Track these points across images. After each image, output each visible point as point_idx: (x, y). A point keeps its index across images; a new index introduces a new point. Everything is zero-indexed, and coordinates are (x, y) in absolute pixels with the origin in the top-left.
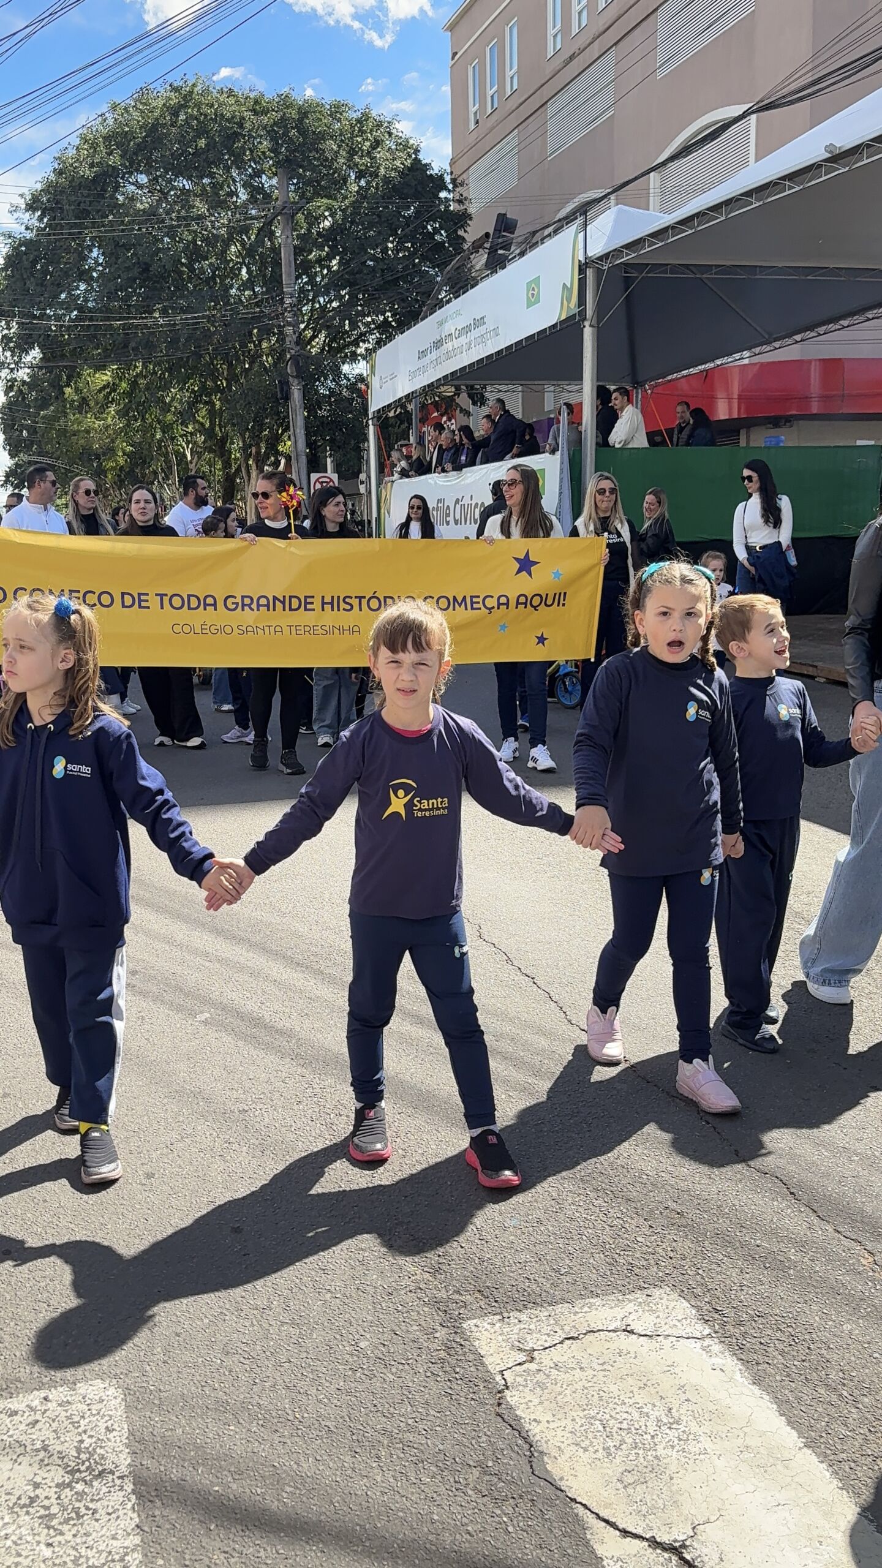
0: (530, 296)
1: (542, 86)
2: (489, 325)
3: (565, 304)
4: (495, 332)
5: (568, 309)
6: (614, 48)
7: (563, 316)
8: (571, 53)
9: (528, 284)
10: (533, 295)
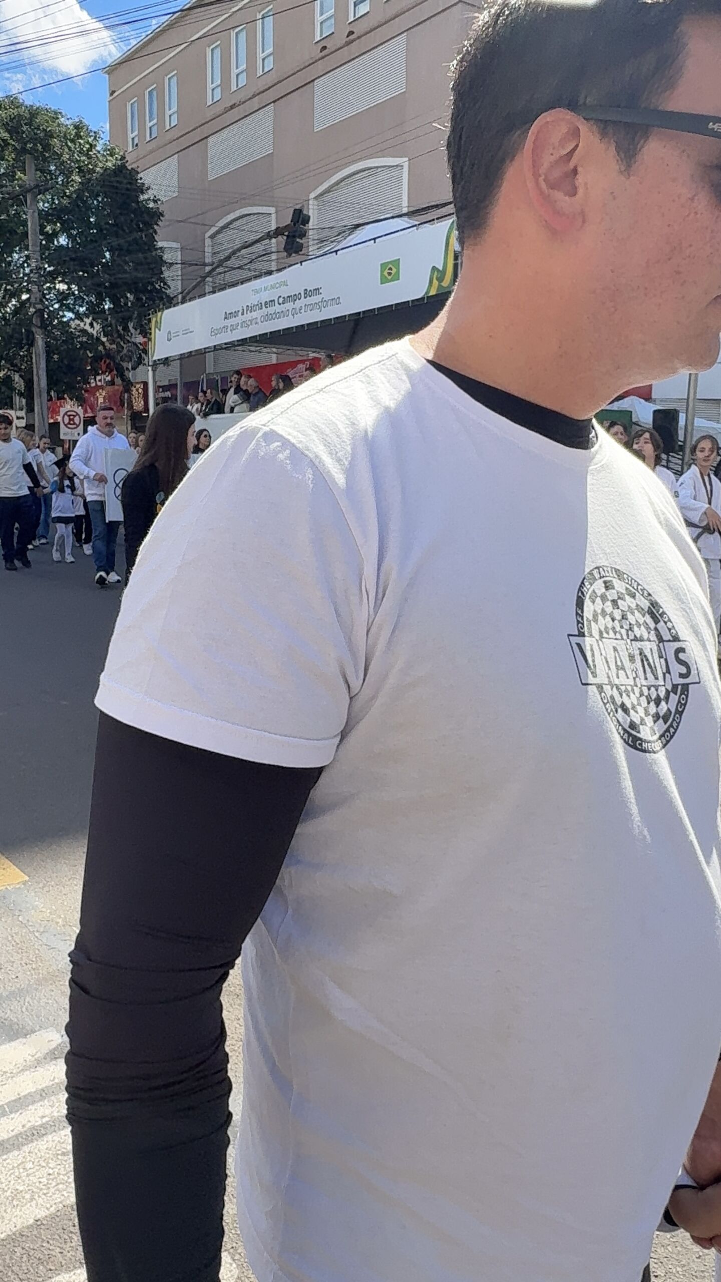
0: (385, 273)
1: (203, 125)
2: (325, 295)
3: (435, 282)
4: (336, 301)
5: (440, 286)
6: (272, 104)
7: (433, 292)
8: (232, 103)
9: (382, 265)
10: (390, 274)
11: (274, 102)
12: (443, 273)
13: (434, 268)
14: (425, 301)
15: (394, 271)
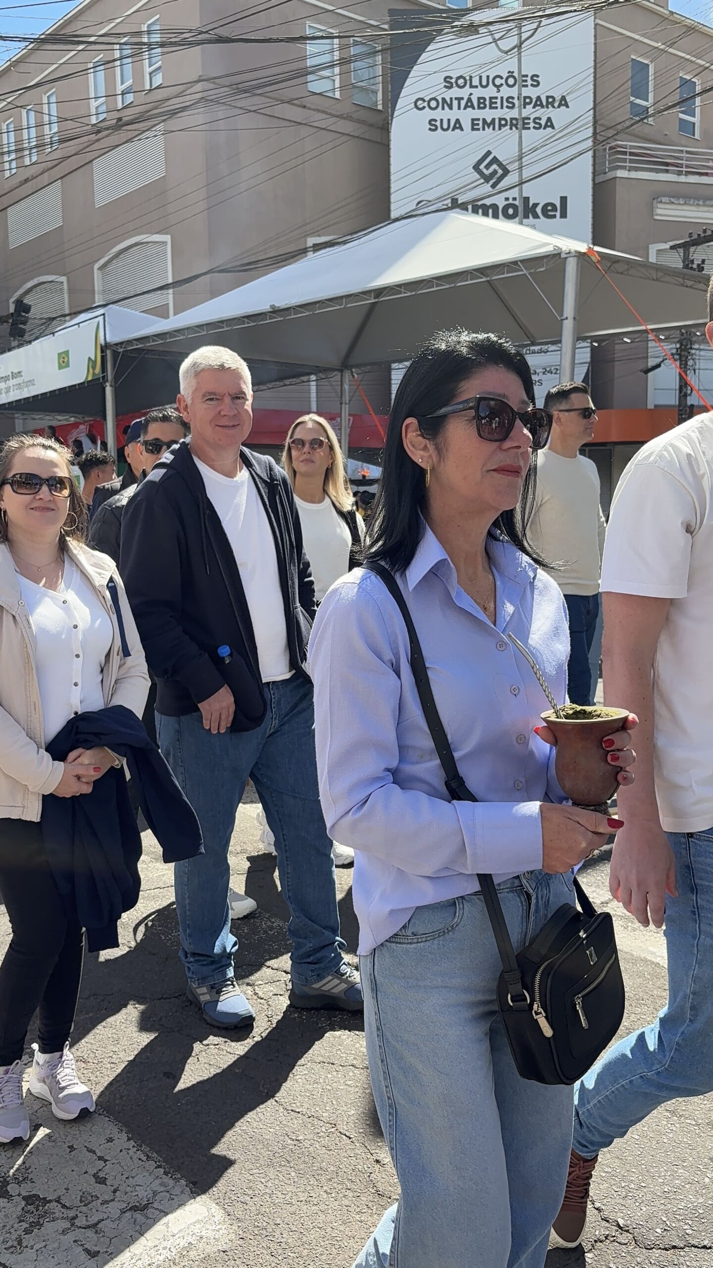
0: (61, 362)
1: (2, 196)
2: (25, 377)
3: (91, 370)
4: (31, 382)
5: (94, 374)
6: (60, 181)
7: (90, 378)
8: (25, 178)
9: (59, 354)
10: (63, 362)
11: (61, 178)
12: (95, 362)
13: (90, 359)
14: (86, 385)
15: (66, 360)
